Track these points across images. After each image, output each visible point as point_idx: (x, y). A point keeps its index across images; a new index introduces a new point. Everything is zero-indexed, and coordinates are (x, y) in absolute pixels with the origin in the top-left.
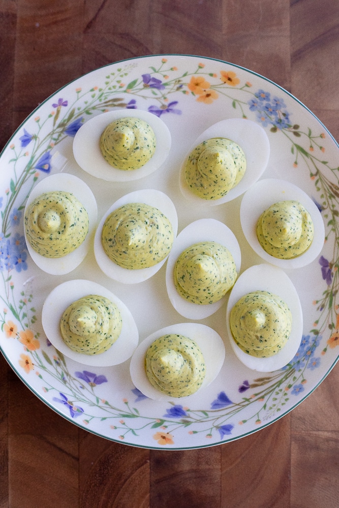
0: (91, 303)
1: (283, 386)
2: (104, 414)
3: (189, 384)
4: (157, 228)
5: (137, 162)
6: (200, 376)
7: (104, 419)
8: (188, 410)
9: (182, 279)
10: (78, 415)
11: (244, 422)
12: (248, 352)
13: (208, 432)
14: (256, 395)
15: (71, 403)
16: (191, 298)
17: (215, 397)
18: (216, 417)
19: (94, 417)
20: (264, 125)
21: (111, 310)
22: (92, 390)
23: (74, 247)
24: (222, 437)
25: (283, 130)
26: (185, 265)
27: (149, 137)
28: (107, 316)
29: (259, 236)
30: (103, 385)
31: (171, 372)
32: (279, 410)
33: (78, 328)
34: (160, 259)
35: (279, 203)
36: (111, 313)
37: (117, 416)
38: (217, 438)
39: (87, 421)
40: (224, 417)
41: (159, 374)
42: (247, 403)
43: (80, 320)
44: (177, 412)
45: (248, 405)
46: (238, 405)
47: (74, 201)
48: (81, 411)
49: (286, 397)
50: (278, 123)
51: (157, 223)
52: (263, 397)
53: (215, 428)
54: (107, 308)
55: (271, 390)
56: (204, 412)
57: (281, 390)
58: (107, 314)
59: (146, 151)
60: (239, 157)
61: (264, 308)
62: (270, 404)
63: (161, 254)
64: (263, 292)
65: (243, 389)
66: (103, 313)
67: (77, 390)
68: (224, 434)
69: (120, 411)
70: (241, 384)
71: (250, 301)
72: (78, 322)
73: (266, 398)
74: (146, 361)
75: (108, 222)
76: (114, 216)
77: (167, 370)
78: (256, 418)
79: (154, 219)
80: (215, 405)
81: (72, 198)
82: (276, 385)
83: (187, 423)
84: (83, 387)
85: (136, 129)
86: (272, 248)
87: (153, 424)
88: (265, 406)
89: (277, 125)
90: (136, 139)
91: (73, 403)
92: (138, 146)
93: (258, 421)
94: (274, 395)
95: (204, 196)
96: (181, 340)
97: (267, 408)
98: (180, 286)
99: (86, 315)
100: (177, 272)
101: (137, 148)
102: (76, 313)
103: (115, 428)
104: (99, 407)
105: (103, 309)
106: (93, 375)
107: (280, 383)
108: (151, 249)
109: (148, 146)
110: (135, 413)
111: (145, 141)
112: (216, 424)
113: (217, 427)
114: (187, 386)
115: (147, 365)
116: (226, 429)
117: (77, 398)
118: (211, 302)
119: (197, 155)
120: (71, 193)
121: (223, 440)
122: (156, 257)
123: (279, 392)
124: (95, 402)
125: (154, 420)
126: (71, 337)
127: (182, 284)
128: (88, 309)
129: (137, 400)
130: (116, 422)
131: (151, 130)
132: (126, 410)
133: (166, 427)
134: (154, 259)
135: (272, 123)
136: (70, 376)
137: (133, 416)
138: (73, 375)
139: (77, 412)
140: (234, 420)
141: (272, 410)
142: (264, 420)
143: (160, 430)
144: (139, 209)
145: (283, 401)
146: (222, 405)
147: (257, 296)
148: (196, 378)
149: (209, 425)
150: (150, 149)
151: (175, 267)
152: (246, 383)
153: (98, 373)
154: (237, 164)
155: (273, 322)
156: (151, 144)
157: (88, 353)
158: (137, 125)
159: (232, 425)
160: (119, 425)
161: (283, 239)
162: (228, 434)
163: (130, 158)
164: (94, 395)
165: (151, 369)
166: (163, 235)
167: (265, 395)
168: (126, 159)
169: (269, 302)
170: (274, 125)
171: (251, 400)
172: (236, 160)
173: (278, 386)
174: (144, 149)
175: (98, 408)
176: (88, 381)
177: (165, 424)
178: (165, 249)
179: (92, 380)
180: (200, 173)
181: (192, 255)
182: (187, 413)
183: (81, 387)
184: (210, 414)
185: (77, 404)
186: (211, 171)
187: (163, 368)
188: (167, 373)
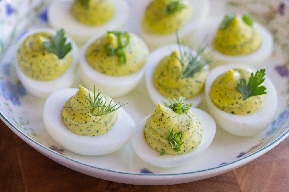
12: (233, 113)
16: (173, 92)
31: (171, 117)
33: (80, 100)
41: (160, 123)
77: (167, 116)
126: (74, 114)
187: (163, 115)
188: (167, 119)
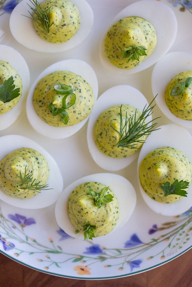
0: (23, 154)
1: (186, 229)
2: (32, 250)
3: (104, 223)
4: (80, 92)
5: (64, 36)
6: (114, 217)
7: (32, 253)
8: (105, 249)
9: (99, 136)
10: (10, 249)
11: (151, 257)
12: (154, 198)
13: (121, 266)
14: (163, 236)
15: (4, 239)
16: (108, 152)
17: (128, 238)
18: (128, 254)
19: (23, 251)
20: (175, 5)
21: (40, 160)
22: (23, 230)
23: (10, 108)
24: (132, 270)
25: (190, 10)
26: (103, 123)
27: (75, 15)
28: (37, 165)
29: (167, 100)
30: (32, 226)
31: (89, 213)
32: (181, 247)
33: (12, 175)
34: (82, 118)
35: (184, 72)
36: (40, 162)
37: (43, 252)
38: (127, 271)
39: (18, 255)
40: (135, 254)
41: (79, 214)
42: (155, 243)
43: (13, 167)
44: (95, 250)
45: (155, 244)
46: (147, 244)
47: (9, 68)
48: (13, 246)
49: (187, 237)
50: (186, 4)
51: (79, 88)
52: (168, 238)
53: (126, 263)
54: (37, 159)
55: (175, 232)
56: (118, 250)
57: (184, 232)
58: (36, 163)
59: (71, 28)
60: (150, 33)
61: (166, 160)
62: (174, 243)
63: (83, 114)
64: (168, 147)
65: (152, 232)
66: (33, 163)
67: (10, 229)
68: (134, 267)
69: (46, 247)
70: (151, 227)
71: (156, 155)
72: (11, 169)
73: (171, 238)
74: (68, 205)
75: (39, 86)
76: (44, 81)
77: (86, 211)
78: (161, 255)
79: (77, 85)
80: (128, 245)
81: (8, 66)
82: (180, 228)
83: (103, 259)
84: (14, 227)
85: (63, 9)
86: (177, 111)
87: (74, 259)
88: (169, 245)
89: (186, 6)
90: (63, 17)
91: (6, 239)
92: (65, 23)
93: (163, 257)
94: (178, 236)
95: (120, 66)
96: (98, 186)
97: (172, 246)
98: (98, 142)
99: (18, 164)
100: (96, 130)
101: (65, 25)
102: (10, 162)
103: (42, 261)
104: (28, 243)
105: (33, 159)
106: (23, 218)
107: (184, 226)
108: (75, 110)
109: (73, 23)
110: (59, 250)
111: (71, 19)
112: (127, 260)
113: (128, 262)
114: (103, 225)
115: (70, 207)
116: (136, 263)
117: (10, 236)
118: (125, 156)
119: (114, 31)
120: (7, 61)
121: (133, 272)
122: (79, 116)
123: (182, 233)
124: (25, 239)
125: (74, 256)
126: (5, 182)
127: (100, 140)
128: (21, 158)
129: (61, 240)
130: (43, 256)
131: (77, 9)
132: (51, 247)
133: (85, 261)
134: (77, 118)
135: (181, 4)
136: (4, 218)
137: (57, 252)
138: (6, 217)
139: (9, 247)
140: (143, 256)
141: (175, 248)
142: (168, 256)
143: (80, 264)
144: (65, 76)
145: (185, 240)
146: (134, 245)
147: (163, 151)
148: (110, 219)
149: (122, 260)
150: (75, 26)
151: (95, 125)
152: (155, 226)
153: (28, 216)
154: (148, 39)
155: (174, 172)
156: (76, 22)
157: (20, 196)
158: (64, 5)
159: (141, 260)
160: (44, 258)
161: (185, 103)
162: (137, 267)
163: (58, 33)
164: (24, 234)
165: (73, 211)
166: (85, 98)
167: (171, 236)
168: (55, 34)
169: (172, 156)
170: (183, 5)
171: (158, 241)
172: (147, 36)
173: (182, 229)
174: (70, 26)
175: (27, 245)
176: (19, 222)
177: (84, 259)
178: (87, 109)
179: (22, 221)
180: (116, 46)
181: (110, 115)
182: (104, 251)
183: (13, 227)
184: (123, 252)
185: (9, 240)
186: (124, 44)
187: (82, 209)
188: (85, 214)
